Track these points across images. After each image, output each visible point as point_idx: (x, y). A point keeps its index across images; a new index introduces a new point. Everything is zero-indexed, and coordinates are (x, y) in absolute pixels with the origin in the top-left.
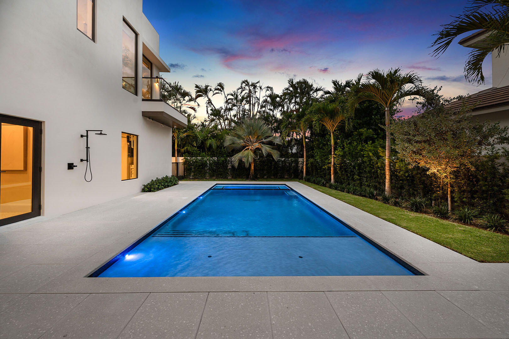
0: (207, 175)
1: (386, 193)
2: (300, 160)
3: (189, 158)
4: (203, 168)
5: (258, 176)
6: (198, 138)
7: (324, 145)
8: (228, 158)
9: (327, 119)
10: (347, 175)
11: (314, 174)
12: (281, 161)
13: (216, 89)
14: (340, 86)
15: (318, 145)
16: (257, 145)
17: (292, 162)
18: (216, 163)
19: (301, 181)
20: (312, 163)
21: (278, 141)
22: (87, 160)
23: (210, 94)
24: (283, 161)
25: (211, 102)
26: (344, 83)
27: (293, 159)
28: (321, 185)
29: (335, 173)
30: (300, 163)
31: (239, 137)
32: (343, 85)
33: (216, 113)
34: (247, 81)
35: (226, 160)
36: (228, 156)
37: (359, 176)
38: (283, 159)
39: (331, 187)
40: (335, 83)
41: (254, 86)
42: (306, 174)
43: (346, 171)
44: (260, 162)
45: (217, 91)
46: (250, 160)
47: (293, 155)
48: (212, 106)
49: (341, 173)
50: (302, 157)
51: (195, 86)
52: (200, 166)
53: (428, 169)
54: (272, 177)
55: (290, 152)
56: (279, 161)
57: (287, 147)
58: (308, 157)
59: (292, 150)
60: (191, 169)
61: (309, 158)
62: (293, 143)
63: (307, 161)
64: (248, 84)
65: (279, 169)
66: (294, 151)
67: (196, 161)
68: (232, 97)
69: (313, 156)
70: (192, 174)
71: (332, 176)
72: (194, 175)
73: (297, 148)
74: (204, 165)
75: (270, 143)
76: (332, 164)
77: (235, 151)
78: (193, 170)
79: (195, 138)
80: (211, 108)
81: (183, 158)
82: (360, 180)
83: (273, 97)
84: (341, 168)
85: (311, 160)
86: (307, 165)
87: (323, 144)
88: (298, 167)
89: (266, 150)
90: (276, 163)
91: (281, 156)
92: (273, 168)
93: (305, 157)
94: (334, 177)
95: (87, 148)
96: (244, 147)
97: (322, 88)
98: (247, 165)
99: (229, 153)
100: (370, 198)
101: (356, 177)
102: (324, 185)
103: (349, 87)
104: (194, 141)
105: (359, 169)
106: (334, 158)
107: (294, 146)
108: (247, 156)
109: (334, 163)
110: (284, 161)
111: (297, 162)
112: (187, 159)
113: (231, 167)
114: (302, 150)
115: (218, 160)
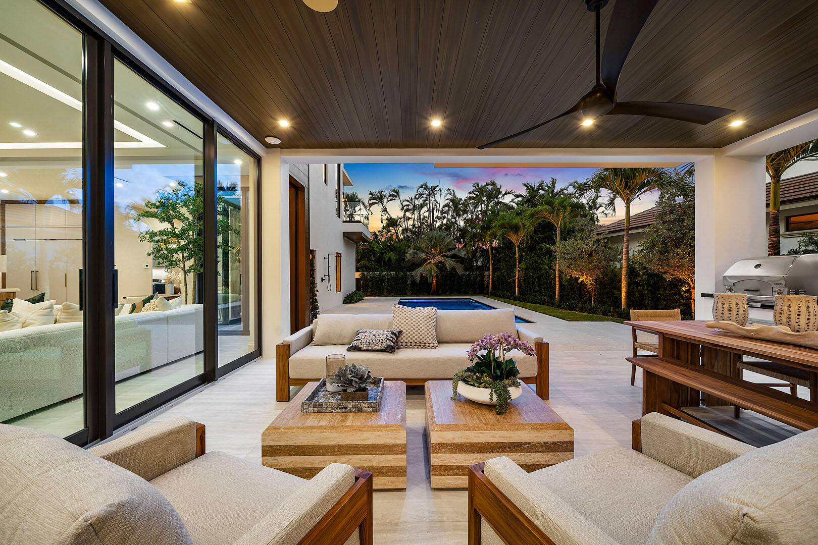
0: (385, 291)
1: (556, 299)
2: (486, 273)
3: (365, 273)
4: (381, 284)
5: (440, 292)
6: (376, 251)
7: (511, 258)
8: (408, 273)
9: (511, 234)
10: (530, 287)
11: (501, 288)
12: (465, 274)
13: (390, 196)
14: (533, 188)
15: (505, 258)
16: (440, 258)
17: (477, 276)
18: (396, 279)
19: (486, 295)
20: (498, 277)
21: (462, 254)
22: (329, 276)
23: (385, 201)
24: (466, 275)
25: (386, 210)
26: (537, 186)
27: (478, 273)
28: (505, 298)
29: (520, 286)
30: (486, 277)
31: (420, 249)
32: (536, 187)
33: (392, 223)
34: (425, 185)
35: (406, 274)
36: (407, 271)
37: (539, 287)
38: (467, 273)
39: (515, 299)
40: (526, 185)
41: (433, 189)
42: (492, 288)
43: (529, 284)
44: (442, 276)
45: (391, 198)
46: (434, 275)
47: (478, 268)
48: (387, 214)
49: (525, 285)
50: (489, 270)
51: (369, 193)
52: (378, 281)
53: (579, 278)
54: (455, 293)
55: (475, 264)
56: (463, 275)
57: (471, 260)
58: (494, 270)
59: (477, 262)
60: (368, 285)
61: (496, 272)
62: (478, 254)
63: (493, 274)
64: (426, 188)
65: (463, 283)
66: (479, 263)
67: (374, 277)
68: (408, 203)
69: (499, 270)
70: (370, 290)
71: (517, 289)
72: (372, 291)
73: (483, 260)
74: (381, 280)
75: (454, 257)
76: (517, 277)
77: (415, 265)
78: (370, 286)
79: (373, 251)
80: (386, 217)
81: (360, 273)
82: (539, 291)
83: (455, 201)
84: (524, 280)
85: (497, 273)
86: (493, 279)
87: (510, 256)
88: (484, 281)
89: (450, 265)
90: (460, 278)
91: (466, 270)
92: (456, 283)
93: (491, 270)
94: (519, 290)
95: (329, 266)
96: (425, 260)
97: (512, 192)
98: (429, 280)
99: (409, 267)
100: (543, 304)
101: (537, 288)
102: (509, 298)
103: (543, 189)
104: (371, 255)
105: (539, 281)
106: (519, 271)
107: (480, 259)
108: (429, 270)
109: (518, 276)
110: (469, 274)
111: (483, 276)
112: (364, 274)
113: (410, 282)
114: (489, 263)
115: (396, 275)
